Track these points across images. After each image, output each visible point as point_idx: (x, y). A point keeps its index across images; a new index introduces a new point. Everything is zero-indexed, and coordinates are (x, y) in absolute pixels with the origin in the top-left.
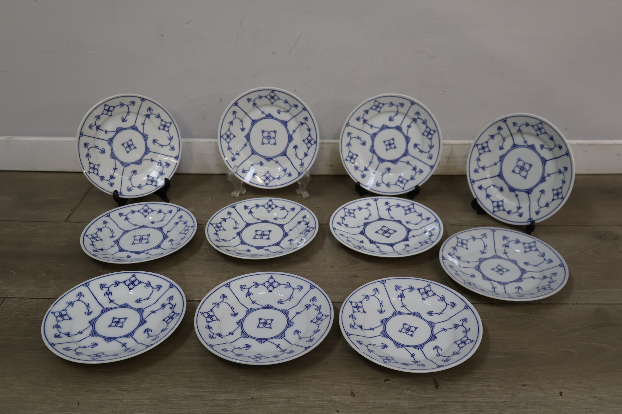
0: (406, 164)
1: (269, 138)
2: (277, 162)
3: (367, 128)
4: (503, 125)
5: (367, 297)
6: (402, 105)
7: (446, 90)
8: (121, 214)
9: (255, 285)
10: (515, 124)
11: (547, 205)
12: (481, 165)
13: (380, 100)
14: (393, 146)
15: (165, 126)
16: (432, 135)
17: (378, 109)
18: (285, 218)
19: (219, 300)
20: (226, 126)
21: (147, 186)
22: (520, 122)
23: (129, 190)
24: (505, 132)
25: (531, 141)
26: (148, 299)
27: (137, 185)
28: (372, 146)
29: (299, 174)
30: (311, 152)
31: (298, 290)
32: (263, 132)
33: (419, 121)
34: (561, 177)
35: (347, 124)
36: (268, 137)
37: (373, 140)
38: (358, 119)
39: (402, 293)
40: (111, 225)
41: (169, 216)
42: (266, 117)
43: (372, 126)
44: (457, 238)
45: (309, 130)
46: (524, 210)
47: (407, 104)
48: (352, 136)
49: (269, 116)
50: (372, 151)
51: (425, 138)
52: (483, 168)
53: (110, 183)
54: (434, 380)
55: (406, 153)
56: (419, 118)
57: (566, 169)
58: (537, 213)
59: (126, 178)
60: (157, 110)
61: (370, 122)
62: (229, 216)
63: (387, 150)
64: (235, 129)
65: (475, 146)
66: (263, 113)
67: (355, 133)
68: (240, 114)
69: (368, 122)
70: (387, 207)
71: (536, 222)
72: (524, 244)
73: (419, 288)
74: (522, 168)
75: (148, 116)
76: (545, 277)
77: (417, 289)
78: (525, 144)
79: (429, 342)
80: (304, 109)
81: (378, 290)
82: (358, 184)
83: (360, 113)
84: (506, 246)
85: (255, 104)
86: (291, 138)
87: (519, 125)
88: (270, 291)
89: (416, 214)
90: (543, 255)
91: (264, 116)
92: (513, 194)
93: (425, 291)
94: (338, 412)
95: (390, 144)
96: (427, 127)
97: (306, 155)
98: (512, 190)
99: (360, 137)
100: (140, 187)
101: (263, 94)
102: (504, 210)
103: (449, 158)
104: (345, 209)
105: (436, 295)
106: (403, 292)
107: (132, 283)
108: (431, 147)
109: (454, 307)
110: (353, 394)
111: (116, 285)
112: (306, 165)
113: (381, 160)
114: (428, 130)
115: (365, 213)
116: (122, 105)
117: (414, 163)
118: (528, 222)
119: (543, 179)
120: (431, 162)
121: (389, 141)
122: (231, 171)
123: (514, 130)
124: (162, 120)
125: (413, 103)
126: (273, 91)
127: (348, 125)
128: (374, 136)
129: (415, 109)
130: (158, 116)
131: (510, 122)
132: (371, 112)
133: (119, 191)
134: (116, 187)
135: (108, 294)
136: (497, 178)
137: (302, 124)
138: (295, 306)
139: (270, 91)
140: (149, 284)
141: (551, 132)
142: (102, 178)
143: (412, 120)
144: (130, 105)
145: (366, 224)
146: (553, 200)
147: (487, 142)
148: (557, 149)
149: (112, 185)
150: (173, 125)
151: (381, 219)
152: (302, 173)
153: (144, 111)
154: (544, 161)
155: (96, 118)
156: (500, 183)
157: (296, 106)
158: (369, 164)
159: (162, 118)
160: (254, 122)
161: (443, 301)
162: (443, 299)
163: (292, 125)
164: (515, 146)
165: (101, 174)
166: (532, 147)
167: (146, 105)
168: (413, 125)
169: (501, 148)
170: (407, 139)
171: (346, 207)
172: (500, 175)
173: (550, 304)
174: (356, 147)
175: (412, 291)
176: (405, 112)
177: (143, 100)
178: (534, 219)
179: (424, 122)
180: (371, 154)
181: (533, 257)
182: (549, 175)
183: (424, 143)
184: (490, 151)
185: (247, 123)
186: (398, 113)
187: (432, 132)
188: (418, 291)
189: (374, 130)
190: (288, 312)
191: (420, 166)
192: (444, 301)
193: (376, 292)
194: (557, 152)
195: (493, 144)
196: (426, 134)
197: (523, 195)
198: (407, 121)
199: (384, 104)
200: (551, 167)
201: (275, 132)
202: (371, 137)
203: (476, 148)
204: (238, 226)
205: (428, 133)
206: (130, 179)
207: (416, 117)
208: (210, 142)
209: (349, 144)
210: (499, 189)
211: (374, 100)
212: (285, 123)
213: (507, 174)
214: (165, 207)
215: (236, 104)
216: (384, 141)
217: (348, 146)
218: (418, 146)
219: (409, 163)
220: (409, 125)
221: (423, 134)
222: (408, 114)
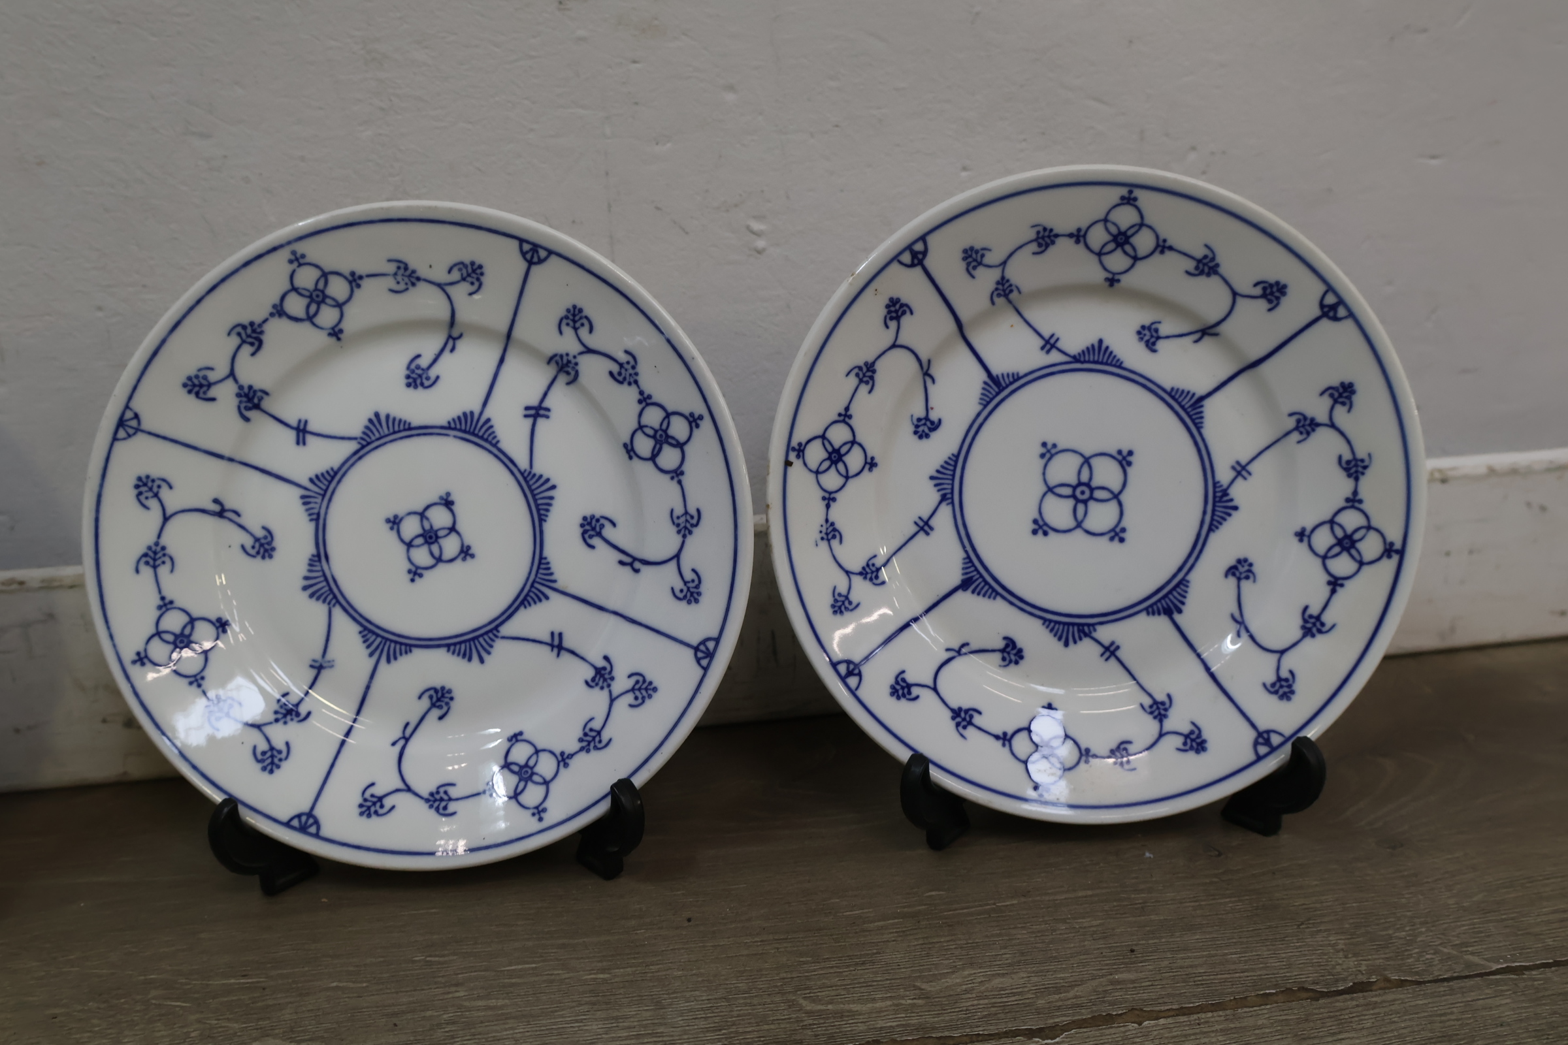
0: (544, 653)
3: (268, 442)
6: (474, 273)
13: (325, 252)
14: (450, 546)
16: (680, 446)
28: (320, 557)
33: (594, 372)
35: (121, 424)
37: (319, 520)
38: (197, 387)
43: (301, 430)
48: (172, 501)
50: (323, 587)
51: (644, 469)
55: (538, 583)
56: (589, 351)
61: (286, 405)
63: (416, 573)
67: (192, 482)
69: (266, 403)
83: (205, 346)
95: (430, 537)
96: (645, 400)
99: (228, 503)
108: (686, 523)
113: (388, 644)
114: (653, 417)
117: (594, 638)
120: (699, 622)
121: (422, 515)
125: (536, 254)
127: (127, 425)
128: (321, 491)
129: (555, 289)
132: (277, 332)
143: (549, 371)
158: (312, 673)
168: (562, 398)
170: (537, 493)
174: (209, 575)
176: (502, 323)
179: (625, 371)
180: (319, 610)
183: (642, 505)
186: (455, 331)
187: (678, 428)
189: (322, 455)
191: (631, 653)
196: (644, 445)
198: (524, 379)
199: (356, 279)
202: (306, 499)
205: (658, 439)
207: (567, 344)
209: (154, 556)
211: (285, 255)
216: (388, 521)
217: (147, 571)
218: (608, 532)
219: (567, 643)
220: (534, 402)
221: (630, 450)
222: (517, 333)
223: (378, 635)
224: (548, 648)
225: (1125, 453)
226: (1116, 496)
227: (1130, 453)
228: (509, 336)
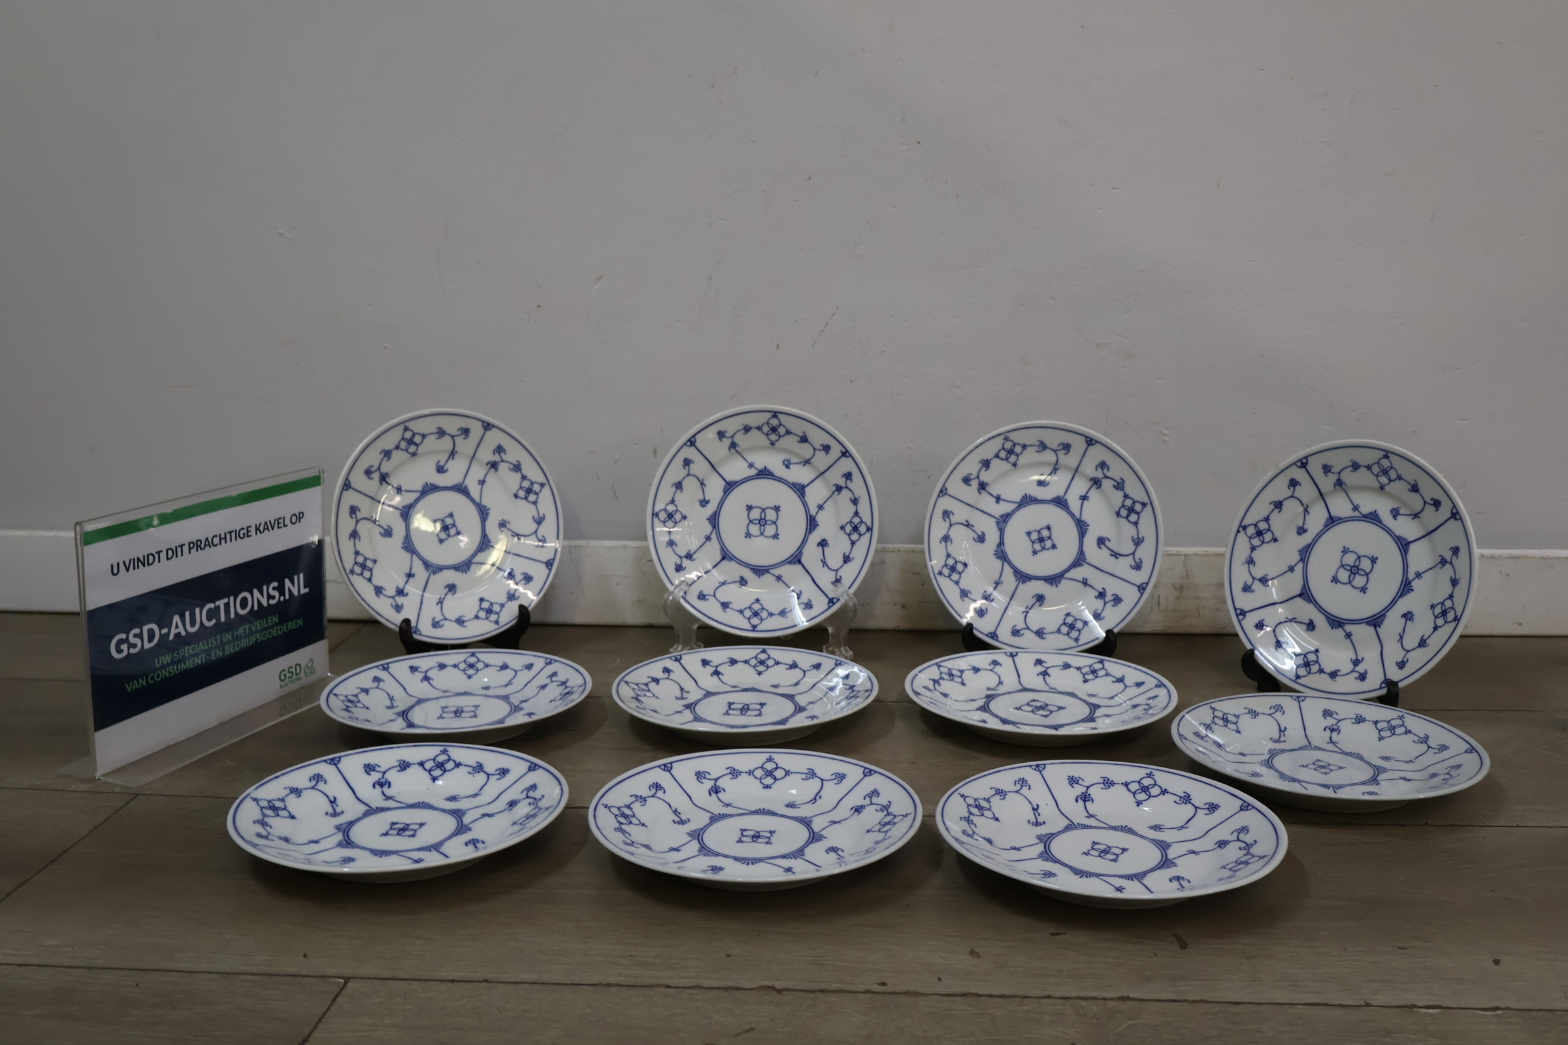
0: (1080, 586)
1: (762, 522)
2: (779, 578)
3: (987, 503)
4: (1299, 474)
5: (1001, 793)
6: (1067, 447)
7: (1165, 432)
8: (413, 669)
9: (730, 773)
10: (1327, 469)
11: (1423, 643)
12: (1258, 575)
13: (1016, 437)
14: (1048, 544)
15: (529, 491)
16: (1138, 513)
17: (1013, 458)
18: (797, 684)
19: (645, 792)
20: (667, 492)
21: (476, 620)
22: (1339, 461)
23: (436, 625)
24: (1306, 491)
25: (1369, 503)
26: (476, 795)
27: (454, 617)
28: (1001, 544)
29: (831, 602)
30: (859, 553)
31: (836, 781)
32: (750, 508)
33: (1107, 485)
34: (1447, 571)
35: (941, 491)
36: (760, 521)
37: (1002, 531)
38: (967, 480)
39: (1086, 792)
40: (389, 684)
41: (525, 676)
42: (757, 475)
43: (998, 499)
44: (1213, 709)
45: (855, 501)
46: (1371, 664)
47: (1078, 444)
48: (954, 519)
49: (765, 473)
50: (1001, 554)
51: (1123, 522)
52: (1264, 581)
53: (394, 604)
54: (1176, 936)
55: (1080, 560)
56: (1106, 477)
57: (1456, 551)
58: (1401, 665)
59: (431, 597)
60: (514, 454)
61: (994, 489)
62: (666, 675)
63: (1035, 552)
64: (687, 501)
65: (1241, 529)
66: (751, 466)
67: (961, 513)
68: (700, 467)
69: (988, 488)
70: (1040, 669)
71: (1401, 685)
72: (1376, 723)
73: (1126, 782)
74: (1354, 570)
75: (494, 465)
76: (1434, 775)
77: (1122, 784)
78: (1357, 514)
79: (1158, 871)
80: (845, 453)
81: (1028, 782)
82: (969, 628)
83: (971, 466)
84: (1332, 730)
85: (733, 445)
86: (812, 523)
87: (1336, 469)
88: (767, 787)
89: (1110, 679)
90: (1425, 740)
91: (753, 472)
92: (1339, 632)
93: (1142, 788)
94: (940, 979)
95: (1041, 540)
96: (1126, 496)
97: (847, 559)
98: (1336, 622)
99: (971, 522)
100: (460, 621)
101: (752, 420)
102: (1321, 671)
103: (1181, 588)
104: (939, 666)
105: (1168, 792)
106: (1087, 790)
107: (440, 766)
108: (1138, 542)
109: (1214, 811)
110: (973, 953)
111: (401, 768)
112: (846, 581)
113: (1022, 577)
114: (1128, 503)
115: (987, 680)
116: (441, 433)
117: (1099, 581)
118: (1381, 688)
119: (1406, 587)
120: (1140, 577)
121: (1039, 532)
122: (672, 593)
123: (1327, 483)
124: (524, 478)
125: (1090, 442)
126: (775, 414)
127: (943, 492)
128: (1003, 521)
129: (1096, 454)
130: (517, 468)
131: (1315, 466)
132: (995, 463)
133: (413, 624)
134: (409, 613)
135: (382, 784)
136: (1299, 601)
137: (839, 489)
138: (828, 812)
139: (770, 415)
140: (479, 768)
141: (1410, 474)
142: (379, 590)
143: (1090, 484)
144: (459, 435)
145: (990, 698)
146: (1436, 628)
147: (1267, 519)
148: (1430, 509)
149: (398, 608)
150: (546, 489)
151: (1025, 690)
152: (838, 600)
153: (486, 454)
154: (1404, 545)
155: (382, 455)
156: (1306, 611)
157: (827, 448)
158: (995, 585)
159: (525, 471)
160: (730, 486)
161: (1186, 803)
162: (1187, 799)
163: (816, 493)
164: (1332, 521)
165: (377, 581)
166: (1373, 518)
167: (494, 438)
168: (1094, 494)
169: (1301, 531)
170: (1082, 527)
171: (942, 664)
172: (1305, 594)
173: (1452, 825)
174: (963, 547)
175: (1109, 787)
176: (1075, 465)
177: (487, 426)
178: (1395, 679)
179: (1120, 486)
180: (999, 563)
181: (1401, 746)
182: (1418, 575)
183: (1121, 534)
184: (1275, 540)
185: (715, 489)
186: (1057, 467)
187: (1138, 507)
188: (1125, 788)
189: (1004, 508)
190: (811, 821)
191: (1113, 587)
192: (1190, 802)
193: (1022, 786)
194: (1431, 517)
195: (1279, 522)
196: (1124, 512)
197: (1363, 633)
198: (1080, 486)
199: (1024, 447)
200: (1420, 556)
201: (777, 509)
202: (998, 523)
203: (1242, 535)
204: (685, 695)
205: (1130, 511)
206: (440, 602)
207: (1099, 474)
208: (625, 547)
209: (946, 539)
210: (1305, 627)
211: (1002, 437)
212: (800, 490)
213: (1321, 588)
214: (515, 658)
215: (692, 442)
216: (1026, 533)
217: (943, 543)
218: (1107, 543)
219: (1089, 582)
220: (1083, 494)
221: (1118, 514)
222: (1080, 469)
223: (1019, 574)
224: (1081, 584)
225: (1375, 558)
226: (1367, 574)
227: (1377, 558)
228: (1077, 470)
